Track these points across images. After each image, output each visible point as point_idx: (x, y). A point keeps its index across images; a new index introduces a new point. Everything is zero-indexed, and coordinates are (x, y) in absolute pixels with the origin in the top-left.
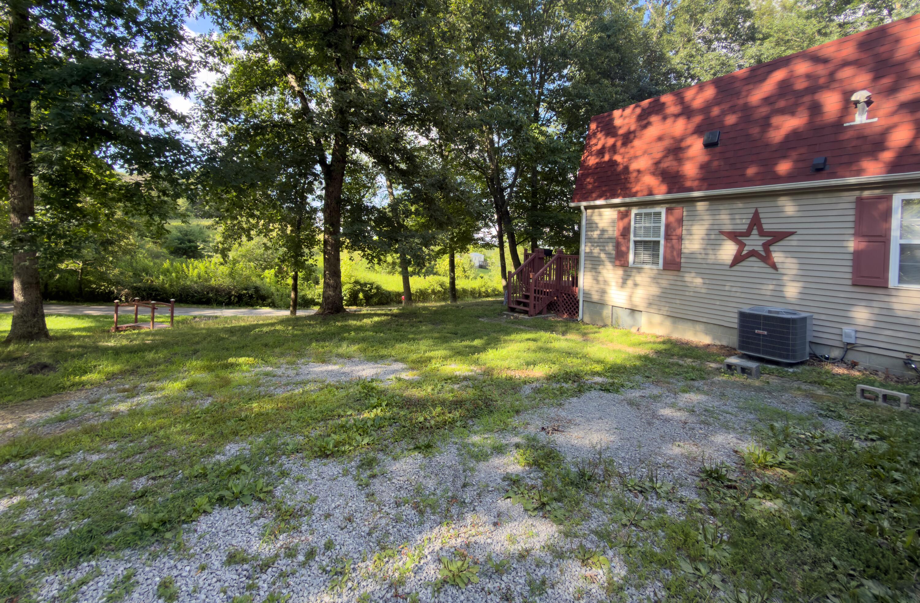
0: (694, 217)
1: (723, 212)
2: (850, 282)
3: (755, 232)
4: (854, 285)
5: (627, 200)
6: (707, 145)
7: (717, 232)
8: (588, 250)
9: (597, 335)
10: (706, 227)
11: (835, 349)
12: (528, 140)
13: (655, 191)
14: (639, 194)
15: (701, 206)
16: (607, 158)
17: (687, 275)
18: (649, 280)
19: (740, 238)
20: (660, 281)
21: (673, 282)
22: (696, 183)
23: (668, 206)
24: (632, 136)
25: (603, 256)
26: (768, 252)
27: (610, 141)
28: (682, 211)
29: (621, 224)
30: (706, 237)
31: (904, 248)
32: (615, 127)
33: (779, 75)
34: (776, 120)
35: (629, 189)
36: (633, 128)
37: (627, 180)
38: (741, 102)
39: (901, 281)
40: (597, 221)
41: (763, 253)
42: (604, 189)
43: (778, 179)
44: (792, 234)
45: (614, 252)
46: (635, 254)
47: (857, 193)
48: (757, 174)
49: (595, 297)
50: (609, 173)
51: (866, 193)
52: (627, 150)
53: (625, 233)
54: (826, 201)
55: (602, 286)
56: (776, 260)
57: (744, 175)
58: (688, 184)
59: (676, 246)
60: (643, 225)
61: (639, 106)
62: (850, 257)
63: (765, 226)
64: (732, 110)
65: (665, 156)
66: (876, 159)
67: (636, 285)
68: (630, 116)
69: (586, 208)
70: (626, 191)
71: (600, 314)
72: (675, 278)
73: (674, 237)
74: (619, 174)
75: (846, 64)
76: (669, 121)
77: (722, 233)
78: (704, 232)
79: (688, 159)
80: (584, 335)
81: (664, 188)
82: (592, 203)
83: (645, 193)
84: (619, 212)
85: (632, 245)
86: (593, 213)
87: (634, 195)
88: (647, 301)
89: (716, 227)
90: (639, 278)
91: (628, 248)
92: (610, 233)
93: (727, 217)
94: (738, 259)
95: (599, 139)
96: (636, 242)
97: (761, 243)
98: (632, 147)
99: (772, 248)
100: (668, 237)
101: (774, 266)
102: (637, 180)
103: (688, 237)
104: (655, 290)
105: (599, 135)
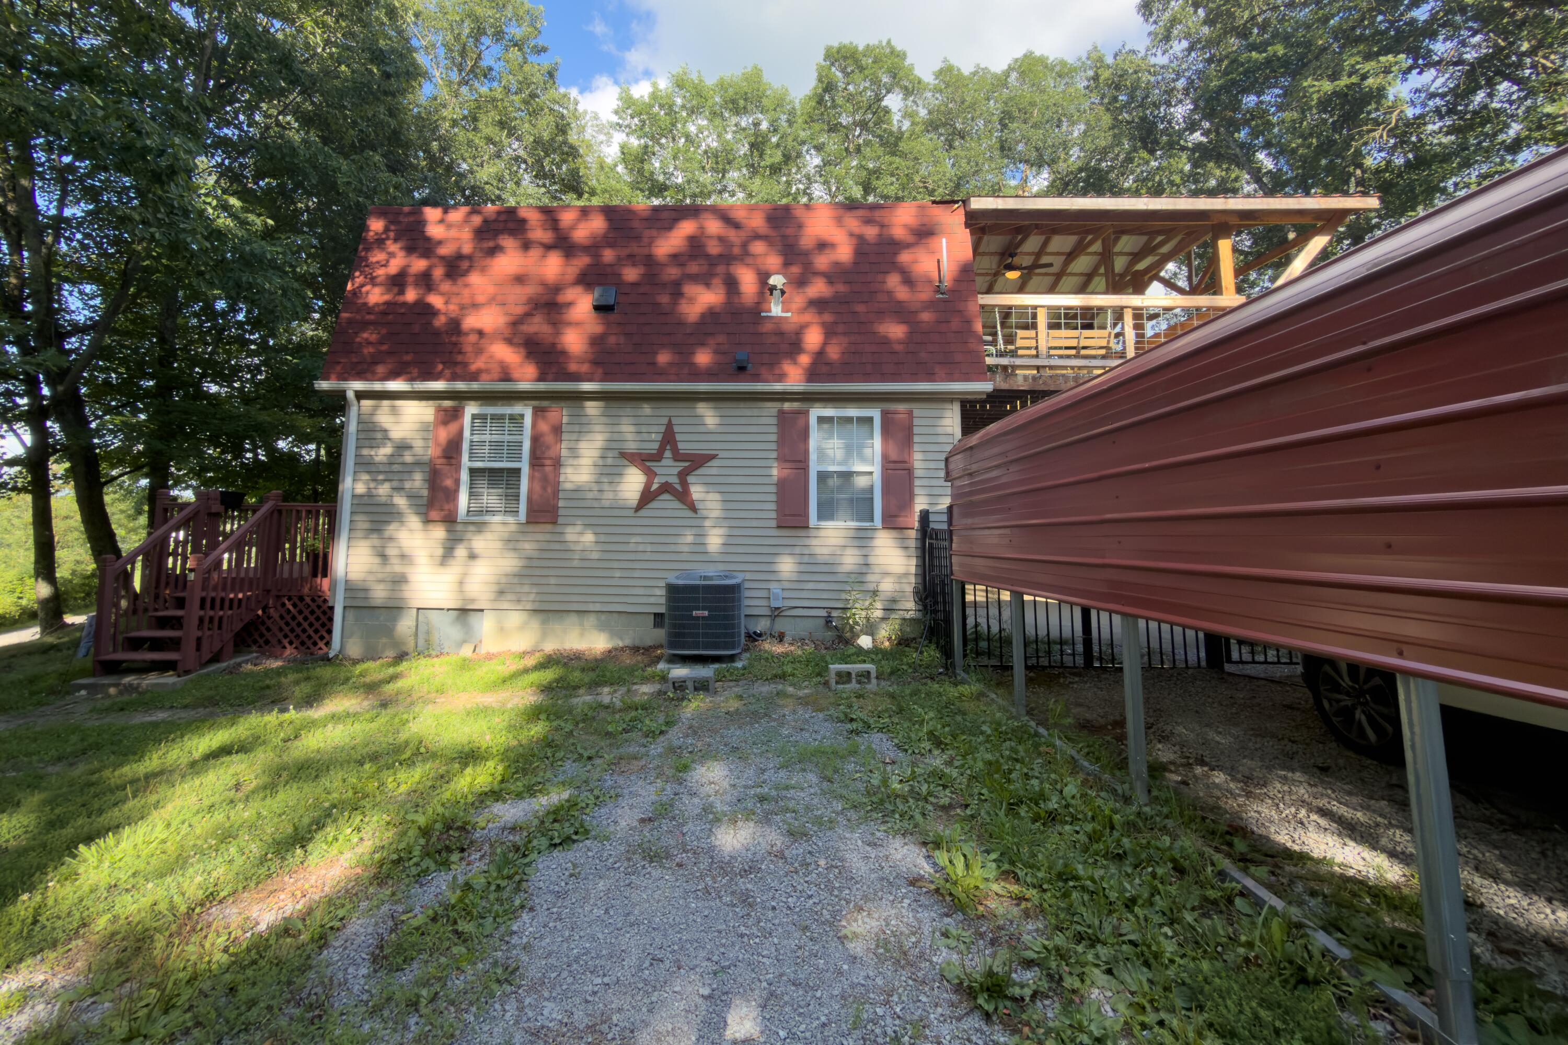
0: (582, 427)
1: (625, 420)
2: (774, 524)
3: (668, 454)
4: (779, 527)
5: (461, 386)
6: (598, 308)
7: (616, 453)
8: (360, 489)
9: (400, 684)
10: (599, 444)
11: (761, 619)
12: (186, 213)
13: (516, 374)
14: (484, 376)
15: (592, 408)
16: (411, 295)
17: (569, 529)
18: (499, 545)
19: (648, 464)
20: (521, 545)
21: (545, 546)
22: (585, 368)
23: (536, 403)
24: (465, 264)
25: (400, 501)
26: (685, 484)
27: (419, 265)
28: (562, 414)
29: (444, 434)
30: (600, 462)
31: (823, 477)
32: (428, 239)
33: (687, 228)
34: (690, 289)
35: (465, 365)
36: (467, 249)
37: (456, 349)
38: (645, 251)
39: (821, 517)
40: (387, 426)
41: (678, 487)
42: (408, 358)
43: (697, 374)
44: (713, 457)
45: (425, 493)
46: (471, 494)
47: (778, 405)
48: (670, 364)
49: (379, 594)
50: (416, 328)
51: (787, 406)
52: (455, 289)
53: (452, 450)
54: (748, 412)
55: (398, 568)
56: (695, 496)
57: (654, 364)
58: (573, 367)
59: (551, 476)
60: (487, 438)
61: (479, 212)
62: (773, 489)
63: (681, 446)
64: (632, 259)
65: (528, 315)
66: (795, 363)
67: (472, 556)
68: (460, 226)
69: (360, 395)
70: (458, 370)
71: (389, 631)
72: (548, 537)
73: (548, 462)
74: (437, 333)
75: (757, 237)
76: (535, 253)
77: (623, 455)
78: (596, 453)
79: (569, 324)
80: (371, 688)
81: (531, 370)
82: (378, 386)
83: (496, 376)
84: (439, 409)
85: (464, 476)
86: (376, 407)
87: (474, 377)
88: (495, 588)
89: (614, 445)
90: (480, 543)
91: (457, 482)
92: (419, 451)
93: (631, 428)
94: (647, 497)
95: (392, 255)
96: (473, 471)
97: (676, 471)
98: (466, 285)
99: (690, 479)
100: (536, 460)
101: (693, 508)
102: (479, 351)
103: (571, 461)
104: (509, 563)
105: (393, 247)
